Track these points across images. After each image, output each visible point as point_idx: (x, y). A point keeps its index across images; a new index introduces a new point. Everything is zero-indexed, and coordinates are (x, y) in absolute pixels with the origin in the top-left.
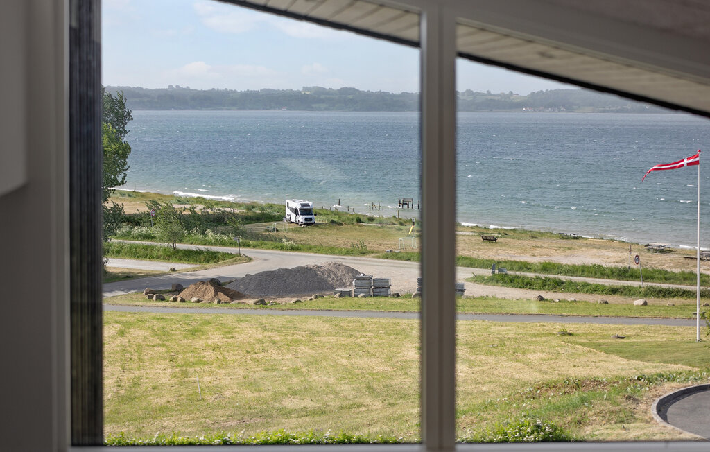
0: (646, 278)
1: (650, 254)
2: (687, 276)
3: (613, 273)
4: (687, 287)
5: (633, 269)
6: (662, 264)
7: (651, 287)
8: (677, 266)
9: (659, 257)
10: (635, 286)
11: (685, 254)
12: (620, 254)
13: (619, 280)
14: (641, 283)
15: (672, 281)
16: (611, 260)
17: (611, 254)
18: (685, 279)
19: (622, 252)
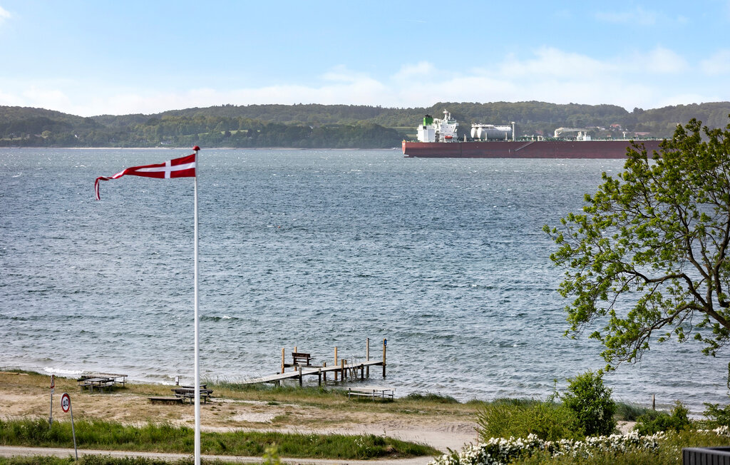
0: (82, 442)
1: (87, 396)
2: (159, 433)
3: (19, 433)
4: (159, 455)
5: (58, 424)
6: (109, 414)
7: (92, 457)
8: (139, 416)
9: (105, 400)
10: (62, 457)
11: (152, 394)
12: (32, 398)
13: (31, 446)
14: (72, 451)
15: (131, 444)
16: (15, 409)
17: (14, 398)
18: (155, 440)
19: (34, 394)
